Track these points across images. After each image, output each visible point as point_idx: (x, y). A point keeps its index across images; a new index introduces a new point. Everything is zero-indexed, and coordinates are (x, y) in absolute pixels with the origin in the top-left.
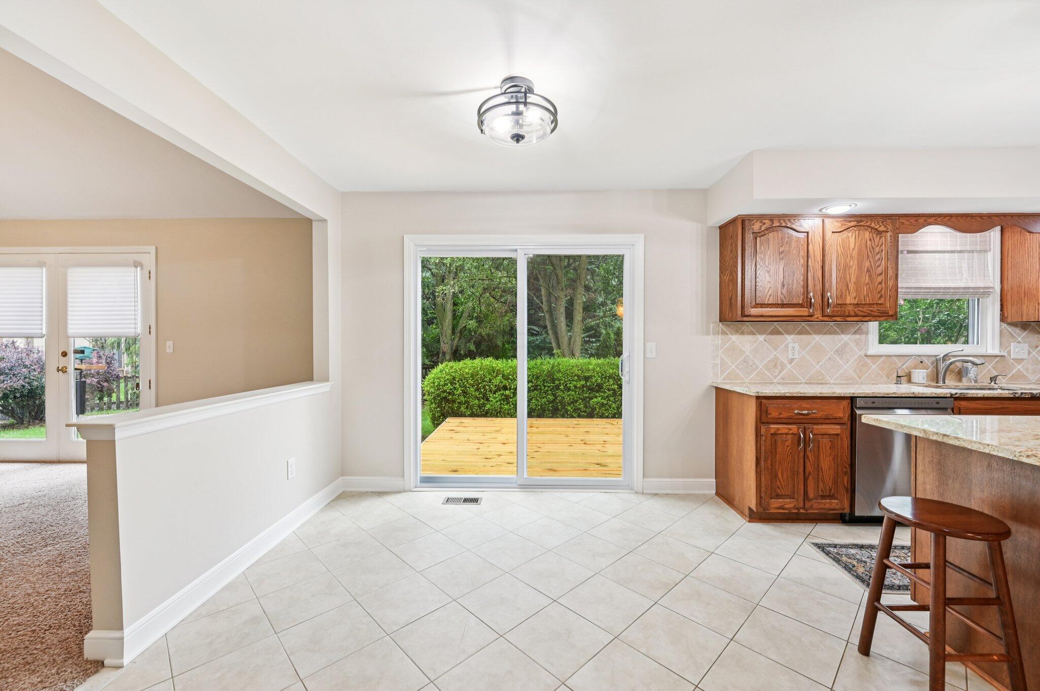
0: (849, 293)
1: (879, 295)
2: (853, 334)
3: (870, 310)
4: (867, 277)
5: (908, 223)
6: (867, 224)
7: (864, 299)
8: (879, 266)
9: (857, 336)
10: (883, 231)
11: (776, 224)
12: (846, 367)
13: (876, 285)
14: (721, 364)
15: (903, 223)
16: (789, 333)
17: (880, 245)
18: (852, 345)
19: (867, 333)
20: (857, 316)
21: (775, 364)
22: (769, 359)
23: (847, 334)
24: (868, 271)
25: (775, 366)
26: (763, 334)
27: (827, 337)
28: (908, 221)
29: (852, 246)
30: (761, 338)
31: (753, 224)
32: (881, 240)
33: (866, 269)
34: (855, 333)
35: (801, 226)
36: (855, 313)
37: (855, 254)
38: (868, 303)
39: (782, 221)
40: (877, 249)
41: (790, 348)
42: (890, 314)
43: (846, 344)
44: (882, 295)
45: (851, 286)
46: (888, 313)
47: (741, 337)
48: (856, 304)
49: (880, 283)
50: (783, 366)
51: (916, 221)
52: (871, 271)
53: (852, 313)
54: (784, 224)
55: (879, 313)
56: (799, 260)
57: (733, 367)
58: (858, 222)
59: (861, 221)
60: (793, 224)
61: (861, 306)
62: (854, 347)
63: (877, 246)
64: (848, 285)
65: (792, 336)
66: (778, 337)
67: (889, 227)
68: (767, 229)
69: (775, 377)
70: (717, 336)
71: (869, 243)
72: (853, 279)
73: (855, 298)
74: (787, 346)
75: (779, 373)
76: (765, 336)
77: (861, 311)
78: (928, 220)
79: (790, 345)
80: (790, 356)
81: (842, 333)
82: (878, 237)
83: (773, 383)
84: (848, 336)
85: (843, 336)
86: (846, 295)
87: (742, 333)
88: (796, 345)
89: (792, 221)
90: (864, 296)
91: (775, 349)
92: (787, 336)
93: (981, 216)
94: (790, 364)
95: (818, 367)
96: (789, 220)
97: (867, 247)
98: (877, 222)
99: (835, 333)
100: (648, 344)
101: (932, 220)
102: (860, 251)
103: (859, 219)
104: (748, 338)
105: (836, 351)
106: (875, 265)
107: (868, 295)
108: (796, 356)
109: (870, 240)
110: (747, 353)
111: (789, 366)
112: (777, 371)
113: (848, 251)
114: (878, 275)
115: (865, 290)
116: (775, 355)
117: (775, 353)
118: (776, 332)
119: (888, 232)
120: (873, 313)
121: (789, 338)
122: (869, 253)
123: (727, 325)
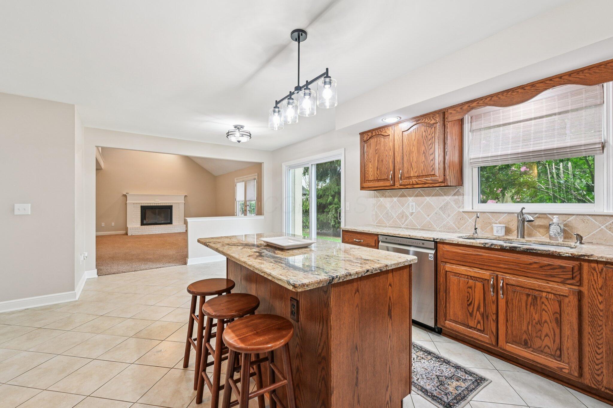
0: (413, 169)
1: (432, 169)
2: (453, 196)
3: (426, 180)
4: (423, 157)
5: (455, 112)
6: (423, 121)
7: (422, 172)
8: (431, 148)
9: (456, 197)
10: (434, 124)
11: (374, 134)
12: (448, 220)
13: (429, 162)
14: (376, 214)
15: (451, 113)
16: (410, 196)
17: (431, 134)
18: (452, 203)
19: (463, 195)
20: (418, 184)
21: (402, 215)
22: (399, 212)
23: (449, 196)
24: (424, 153)
25: (402, 217)
26: (395, 197)
27: (434, 198)
28: (455, 110)
29: (414, 138)
30: (395, 199)
31: (364, 137)
32: (432, 130)
33: (422, 152)
34: (454, 195)
35: (386, 132)
36: (416, 182)
37: (415, 143)
38: (424, 174)
39: (376, 132)
40: (430, 137)
41: (410, 206)
42: (440, 181)
43: (448, 203)
44: (433, 169)
45: (413, 164)
46: (438, 181)
47: (385, 198)
48: (418, 176)
49: (432, 160)
50: (407, 216)
51: (461, 109)
52: (426, 153)
53: (414, 183)
54: (377, 134)
55: (432, 181)
56: (385, 153)
57: (381, 216)
58: (417, 121)
59: (419, 120)
60: (382, 132)
61: (421, 177)
62: (454, 205)
63: (430, 135)
64: (411, 164)
65: (412, 198)
66: (404, 198)
67: (437, 119)
68: (370, 138)
69: (403, 224)
70: (373, 199)
71: (424, 134)
72: (415, 160)
73: (416, 172)
74: (409, 205)
75: (405, 222)
76: (397, 198)
77: (420, 181)
78: (471, 106)
79: (411, 204)
80: (411, 211)
81: (445, 195)
82: (430, 128)
83: (401, 228)
84: (450, 197)
85: (445, 197)
86: (410, 171)
87: (385, 197)
88: (414, 204)
89: (381, 130)
90: (422, 171)
91: (403, 207)
92: (409, 198)
93: (522, 87)
94: (411, 216)
95: (428, 219)
96: (380, 131)
97: (422, 136)
98: (429, 118)
99: (440, 195)
100: (347, 203)
101: (474, 104)
102: (418, 140)
103: (417, 119)
104: (389, 199)
105: (441, 208)
106: (428, 148)
107: (424, 169)
108: (414, 211)
109: (425, 131)
110: (388, 208)
111: (410, 217)
112: (403, 220)
113: (411, 142)
114: (431, 155)
115: (422, 166)
116: (402, 210)
117: (403, 209)
118: (403, 196)
119: (437, 123)
120: (427, 182)
121: (411, 199)
122: (424, 140)
123: (378, 192)
